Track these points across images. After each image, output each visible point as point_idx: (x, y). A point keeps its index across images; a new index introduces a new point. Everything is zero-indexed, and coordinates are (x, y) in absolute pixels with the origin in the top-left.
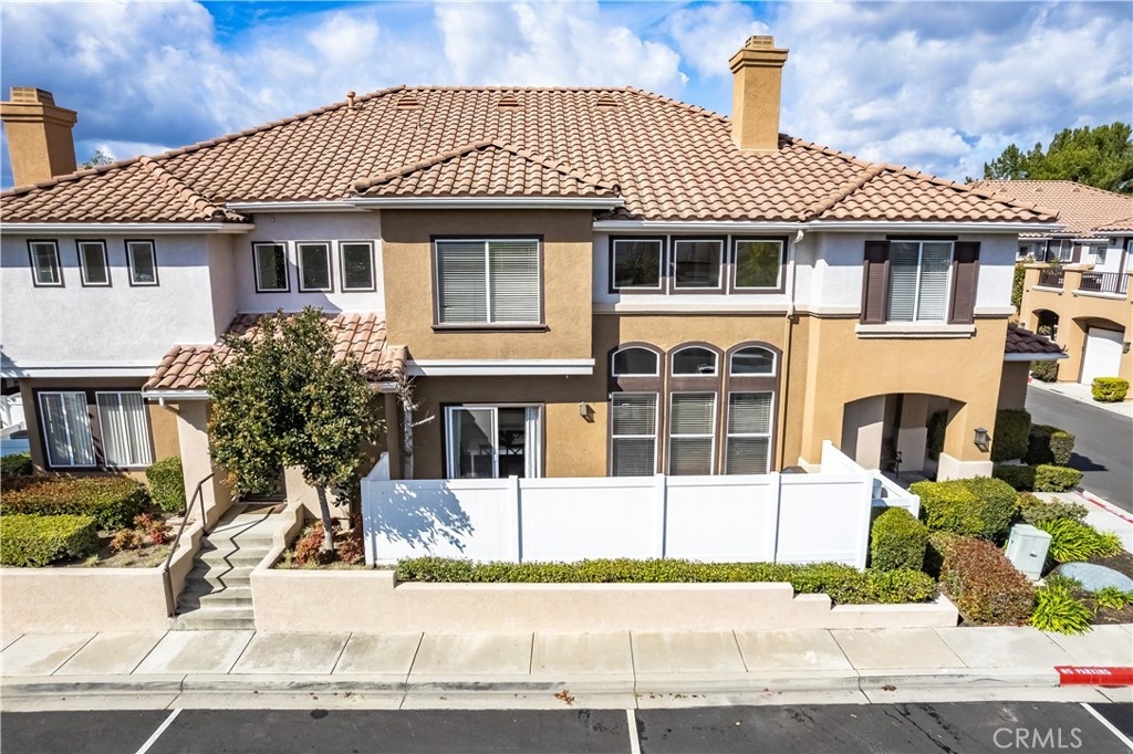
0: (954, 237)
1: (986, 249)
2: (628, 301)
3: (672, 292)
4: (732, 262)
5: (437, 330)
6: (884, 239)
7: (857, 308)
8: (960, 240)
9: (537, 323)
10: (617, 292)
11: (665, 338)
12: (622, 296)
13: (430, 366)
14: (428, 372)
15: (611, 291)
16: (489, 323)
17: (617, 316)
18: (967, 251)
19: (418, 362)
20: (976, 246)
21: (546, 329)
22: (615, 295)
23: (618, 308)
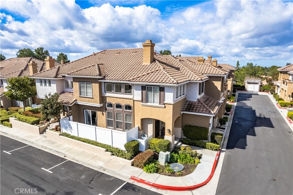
0: (159, 86)
1: (166, 89)
2: (108, 94)
3: (114, 93)
4: (123, 88)
5: (80, 97)
6: (145, 86)
7: (140, 99)
8: (160, 87)
9: (92, 97)
10: (106, 92)
11: (114, 102)
12: (107, 93)
13: (80, 103)
14: (79, 103)
15: (105, 92)
16: (86, 96)
17: (106, 97)
18: (162, 89)
19: (78, 102)
20: (164, 88)
21: (93, 98)
22: (105, 93)
23: (106, 95)
